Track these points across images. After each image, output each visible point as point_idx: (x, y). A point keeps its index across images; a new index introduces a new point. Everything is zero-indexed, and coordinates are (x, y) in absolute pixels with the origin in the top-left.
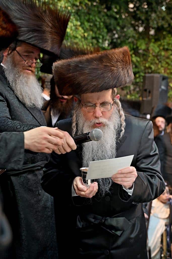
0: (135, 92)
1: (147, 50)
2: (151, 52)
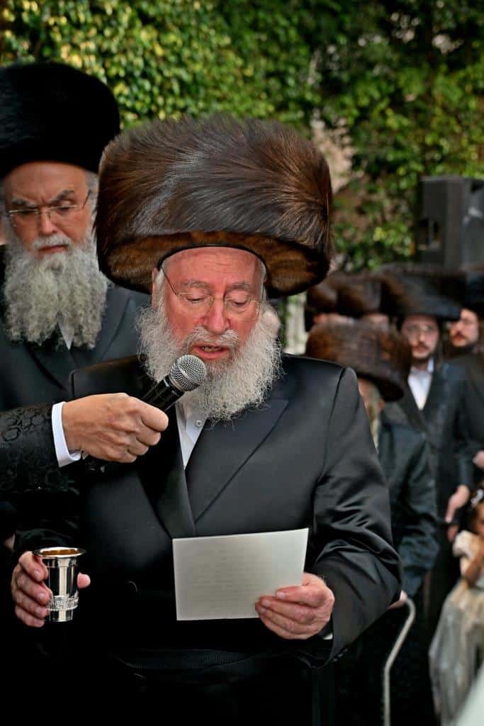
0: (398, 217)
1: (427, 96)
2: (440, 100)
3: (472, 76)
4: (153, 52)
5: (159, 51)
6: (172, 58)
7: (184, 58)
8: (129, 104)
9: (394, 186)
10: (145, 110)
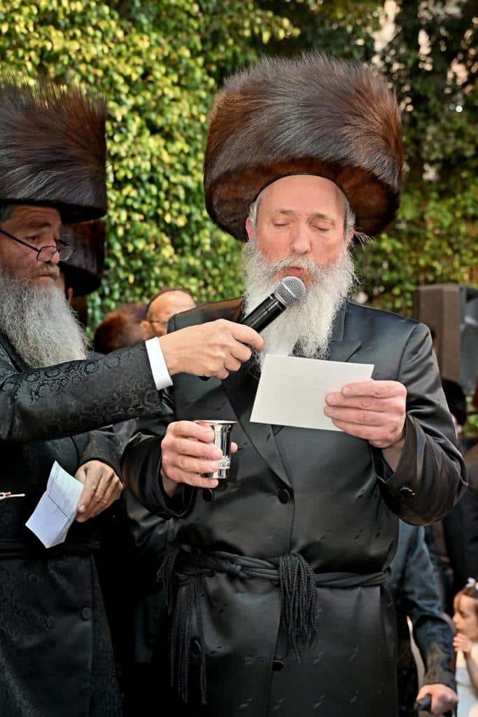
1: (420, 221)
2: (430, 226)
3: (462, 203)
4: (160, 159)
5: (166, 157)
6: (178, 166)
7: (190, 168)
8: (136, 206)
9: (389, 305)
10: (151, 214)
